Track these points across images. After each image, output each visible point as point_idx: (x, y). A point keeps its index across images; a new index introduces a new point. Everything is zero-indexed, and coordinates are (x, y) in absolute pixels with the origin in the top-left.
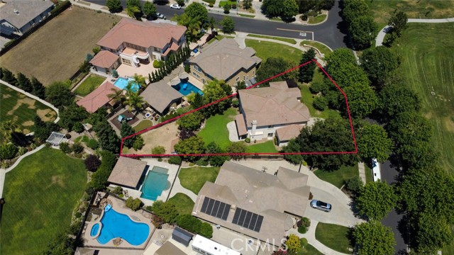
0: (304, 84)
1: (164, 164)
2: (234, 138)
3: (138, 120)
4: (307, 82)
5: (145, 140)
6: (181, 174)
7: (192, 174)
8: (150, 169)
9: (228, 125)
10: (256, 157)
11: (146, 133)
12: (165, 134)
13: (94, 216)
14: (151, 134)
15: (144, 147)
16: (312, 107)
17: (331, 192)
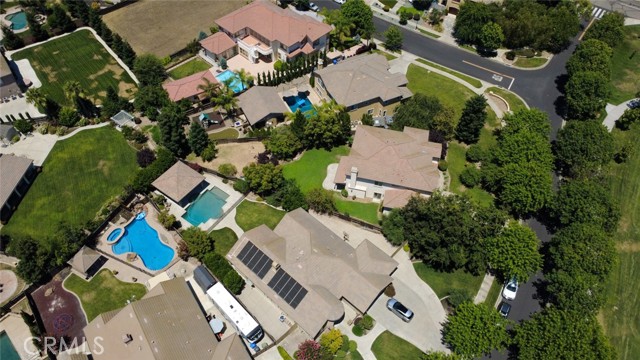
0: (463, 144)
1: (227, 188)
2: (329, 184)
3: (224, 126)
4: (468, 143)
5: (220, 152)
6: (241, 207)
7: (255, 211)
8: (209, 188)
9: (330, 167)
10: (347, 218)
11: (225, 145)
12: (247, 152)
13: (122, 219)
14: (230, 147)
15: (214, 161)
16: (457, 179)
17: (424, 299)
